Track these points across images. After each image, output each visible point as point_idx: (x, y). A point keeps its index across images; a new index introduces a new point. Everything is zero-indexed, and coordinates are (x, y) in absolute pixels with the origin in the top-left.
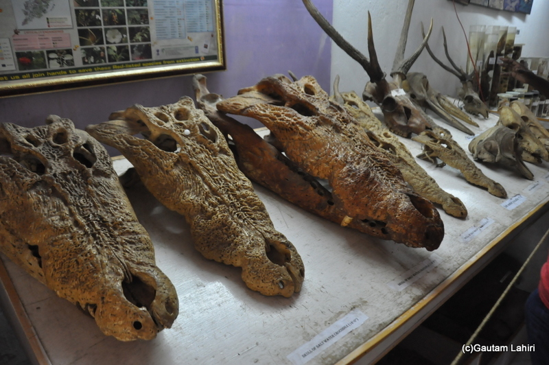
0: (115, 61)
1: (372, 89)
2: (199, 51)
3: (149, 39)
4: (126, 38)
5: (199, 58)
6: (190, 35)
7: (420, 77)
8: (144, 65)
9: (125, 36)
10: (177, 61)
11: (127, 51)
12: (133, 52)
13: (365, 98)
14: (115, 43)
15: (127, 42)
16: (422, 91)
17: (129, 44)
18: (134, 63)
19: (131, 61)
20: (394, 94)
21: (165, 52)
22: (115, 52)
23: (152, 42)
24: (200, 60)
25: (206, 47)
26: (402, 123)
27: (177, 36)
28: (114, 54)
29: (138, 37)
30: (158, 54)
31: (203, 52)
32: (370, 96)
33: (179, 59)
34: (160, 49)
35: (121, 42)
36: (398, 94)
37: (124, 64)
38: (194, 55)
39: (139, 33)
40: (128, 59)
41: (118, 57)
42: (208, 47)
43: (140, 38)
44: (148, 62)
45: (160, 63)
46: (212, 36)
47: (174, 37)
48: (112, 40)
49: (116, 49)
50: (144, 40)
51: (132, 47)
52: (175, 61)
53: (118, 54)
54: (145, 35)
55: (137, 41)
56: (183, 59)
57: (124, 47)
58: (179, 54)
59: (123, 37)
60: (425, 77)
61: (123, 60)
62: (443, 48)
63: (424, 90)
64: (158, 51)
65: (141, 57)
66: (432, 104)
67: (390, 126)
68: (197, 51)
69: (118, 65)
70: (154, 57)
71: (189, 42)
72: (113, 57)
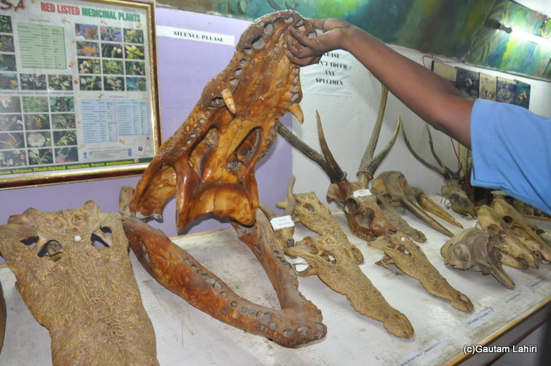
0: (37, 164)
1: (335, 190)
2: (133, 154)
3: (75, 143)
4: (50, 141)
5: (133, 160)
6: (122, 138)
7: (396, 176)
8: (69, 167)
9: (48, 139)
10: (107, 164)
11: (50, 154)
12: (57, 155)
13: (329, 200)
14: (37, 147)
15: (50, 145)
16: (399, 190)
17: (53, 147)
18: (58, 166)
19: (55, 164)
20: (356, 194)
21: (93, 155)
22: (37, 155)
23: (78, 146)
24: (134, 163)
25: (140, 149)
26: (365, 226)
27: (108, 139)
28: (36, 157)
29: (63, 140)
30: (85, 157)
31: (137, 155)
32: (333, 197)
33: (109, 162)
34: (87, 151)
35: (44, 145)
36: (361, 194)
37: (47, 167)
38: (127, 157)
39: (64, 137)
40: (52, 162)
41: (40, 160)
42: (143, 150)
43: (65, 142)
44: (74, 165)
45: (88, 166)
46: (148, 139)
47: (104, 141)
48: (33, 144)
49: (38, 153)
50: (70, 143)
51: (56, 150)
52: (105, 164)
53: (41, 157)
54: (71, 139)
55: (63, 144)
56: (114, 161)
57: (48, 150)
58: (110, 156)
59: (46, 140)
60: (402, 176)
61: (45, 162)
62: (429, 146)
63: (401, 190)
64: (85, 154)
65: (66, 160)
66: (410, 204)
67: (354, 229)
68: (130, 154)
69: (39, 167)
70: (81, 159)
71: (121, 144)
72: (34, 160)
